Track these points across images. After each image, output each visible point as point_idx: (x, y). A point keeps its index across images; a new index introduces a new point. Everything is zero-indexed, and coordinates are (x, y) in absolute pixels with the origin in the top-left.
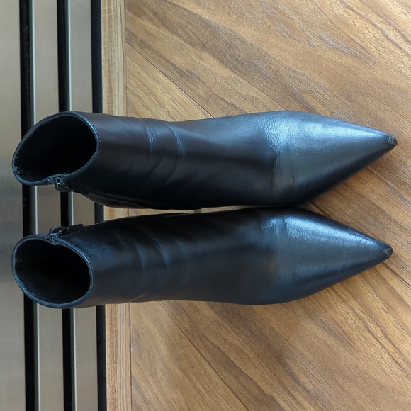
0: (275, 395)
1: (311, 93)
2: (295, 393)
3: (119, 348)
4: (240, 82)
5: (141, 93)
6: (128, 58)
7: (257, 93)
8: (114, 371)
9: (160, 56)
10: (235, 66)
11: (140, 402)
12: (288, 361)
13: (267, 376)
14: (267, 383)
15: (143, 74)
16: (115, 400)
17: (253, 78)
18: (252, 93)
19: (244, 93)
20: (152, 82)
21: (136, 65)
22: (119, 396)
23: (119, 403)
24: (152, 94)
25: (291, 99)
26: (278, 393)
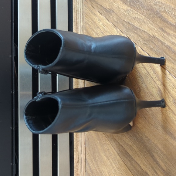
0: (148, 171)
1: (165, 12)
2: (157, 171)
3: (80, 145)
4: (132, 11)
5: (90, 23)
6: (85, 7)
7: (139, 16)
8: (78, 156)
9: (98, 4)
10: (130, 4)
11: (89, 171)
12: (154, 154)
13: (144, 162)
14: (144, 165)
15: (91, 13)
16: (78, 169)
17: (138, 8)
18: (137, 16)
19: (134, 16)
20: (94, 17)
21: (88, 9)
22: (80, 167)
23: (80, 171)
24: (94, 23)
25: (155, 16)
26: (149, 170)
